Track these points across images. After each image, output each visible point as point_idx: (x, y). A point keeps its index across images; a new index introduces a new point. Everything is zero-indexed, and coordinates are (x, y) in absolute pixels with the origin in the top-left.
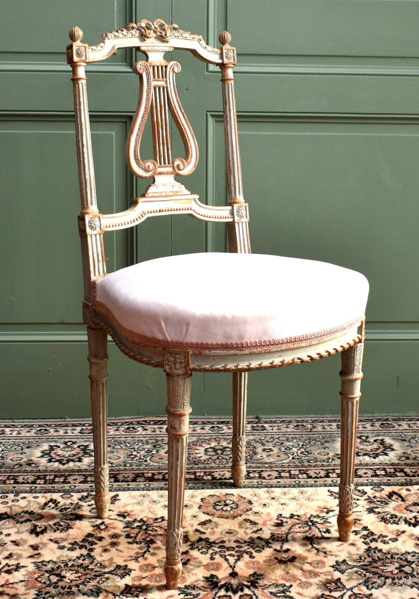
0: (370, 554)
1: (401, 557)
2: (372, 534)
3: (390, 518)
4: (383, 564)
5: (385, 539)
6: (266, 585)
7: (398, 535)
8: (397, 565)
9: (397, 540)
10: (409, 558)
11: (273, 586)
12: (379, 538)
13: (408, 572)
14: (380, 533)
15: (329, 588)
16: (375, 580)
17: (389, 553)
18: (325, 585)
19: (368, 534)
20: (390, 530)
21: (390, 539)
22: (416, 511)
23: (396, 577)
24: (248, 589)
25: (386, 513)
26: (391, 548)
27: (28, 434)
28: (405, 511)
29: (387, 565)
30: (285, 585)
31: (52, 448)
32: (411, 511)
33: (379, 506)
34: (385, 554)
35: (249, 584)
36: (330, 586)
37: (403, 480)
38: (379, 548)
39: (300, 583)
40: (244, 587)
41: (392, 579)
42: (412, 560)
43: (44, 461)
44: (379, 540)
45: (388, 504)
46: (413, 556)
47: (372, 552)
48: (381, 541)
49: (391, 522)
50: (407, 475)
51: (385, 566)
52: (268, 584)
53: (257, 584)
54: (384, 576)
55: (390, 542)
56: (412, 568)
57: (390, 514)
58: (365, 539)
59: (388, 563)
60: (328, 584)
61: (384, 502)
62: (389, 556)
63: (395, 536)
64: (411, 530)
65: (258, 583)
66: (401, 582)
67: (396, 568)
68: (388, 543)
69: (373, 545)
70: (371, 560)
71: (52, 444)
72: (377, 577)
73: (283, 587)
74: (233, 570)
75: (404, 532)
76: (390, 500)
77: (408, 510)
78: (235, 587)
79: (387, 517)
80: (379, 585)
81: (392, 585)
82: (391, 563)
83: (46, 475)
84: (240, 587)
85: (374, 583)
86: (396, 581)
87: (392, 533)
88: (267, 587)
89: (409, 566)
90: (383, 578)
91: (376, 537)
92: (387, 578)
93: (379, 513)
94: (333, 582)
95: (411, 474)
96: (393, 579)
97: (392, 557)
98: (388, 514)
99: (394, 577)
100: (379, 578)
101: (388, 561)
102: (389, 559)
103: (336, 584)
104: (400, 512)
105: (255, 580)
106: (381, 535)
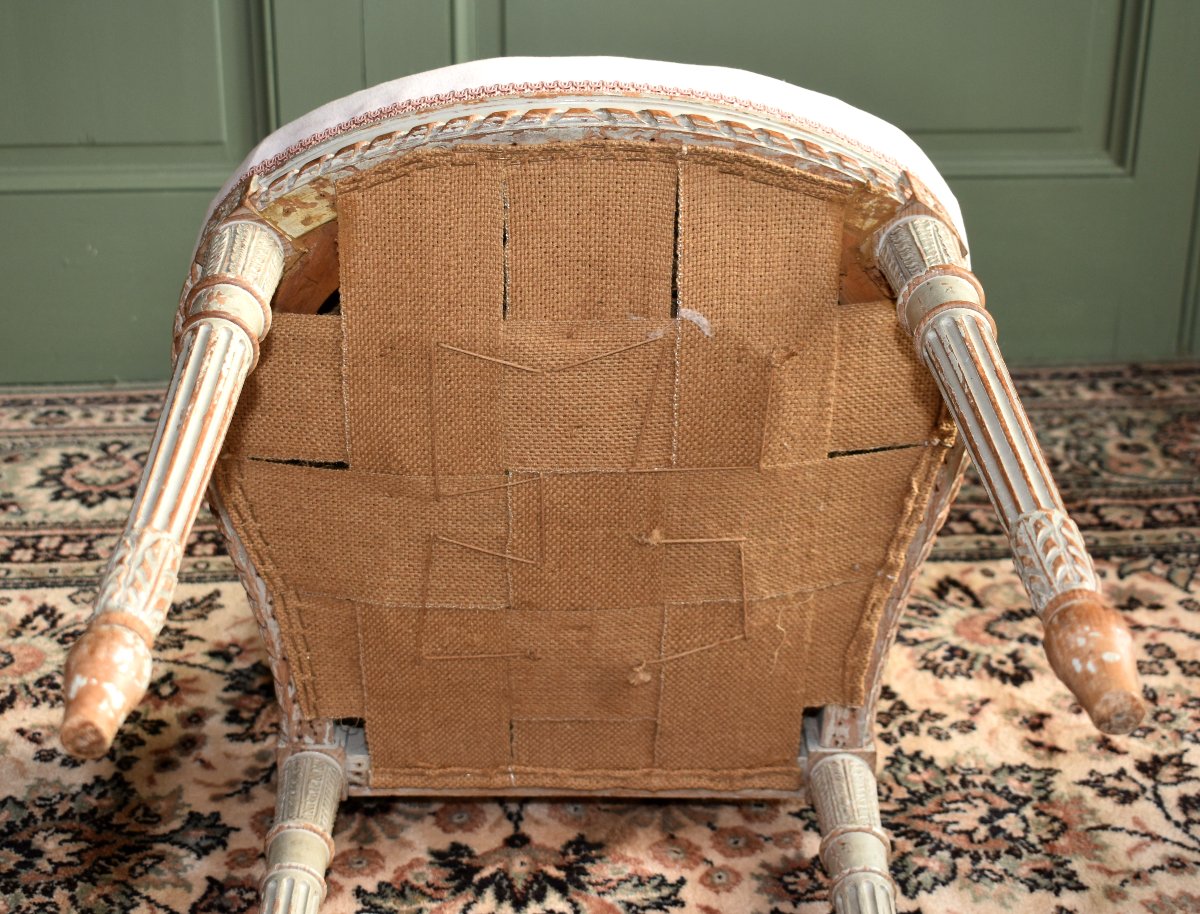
0: (901, 775)
1: (993, 781)
2: (903, 708)
3: (946, 659)
4: (941, 805)
5: (939, 723)
6: (610, 880)
7: (975, 712)
8: (983, 810)
9: (971, 727)
10: (1014, 785)
11: (629, 885)
12: (921, 720)
13: (1015, 835)
14: (924, 707)
15: (791, 887)
16: (921, 862)
17: (953, 771)
18: (780, 880)
19: (892, 708)
20: (952, 694)
21: (954, 726)
22: (1017, 635)
23: (981, 852)
24: (558, 895)
25: (935, 644)
26: (957, 753)
27: (16, 425)
28: (985, 636)
29: (953, 806)
30: (663, 882)
31: (67, 462)
32: (1002, 637)
33: (914, 622)
34: (944, 772)
35: (561, 875)
36: (795, 883)
37: (969, 543)
38: (925, 756)
39: (707, 874)
40: (549, 887)
41: (971, 857)
42: (1022, 794)
43: (42, 496)
44: (924, 728)
45: (936, 615)
46: (1026, 780)
47: (906, 768)
48: (929, 732)
49: (951, 670)
50: (980, 530)
51: (947, 811)
52: (615, 878)
53: (583, 878)
54: (948, 847)
55: (954, 733)
56: (1024, 819)
57: (946, 647)
58: (885, 725)
59: (956, 802)
60: (789, 874)
61: (927, 608)
62: (955, 780)
63: (964, 716)
64: (1011, 696)
65: (586, 874)
66: (998, 867)
67: (982, 820)
68: (948, 737)
69: (909, 743)
70: (907, 796)
71: (72, 450)
72: (927, 853)
73: (658, 888)
74: (517, 827)
75: (985, 702)
76: (943, 604)
77: (993, 634)
78: (519, 885)
79: (935, 658)
80: (935, 879)
81: (975, 877)
82: (965, 799)
83: (39, 538)
84: (535, 887)
85: (921, 870)
86: (984, 863)
87: (956, 703)
88: (614, 889)
89: (1016, 812)
90: (945, 855)
91: (913, 718)
92: (957, 853)
93: (916, 642)
94: (802, 870)
95: (990, 527)
96: (976, 858)
97: (964, 783)
98: (939, 646)
99: (976, 853)
100: (932, 852)
101: (952, 795)
102: (956, 789)
103: (811, 876)
104: (974, 639)
105: (578, 861)
106: (927, 711)
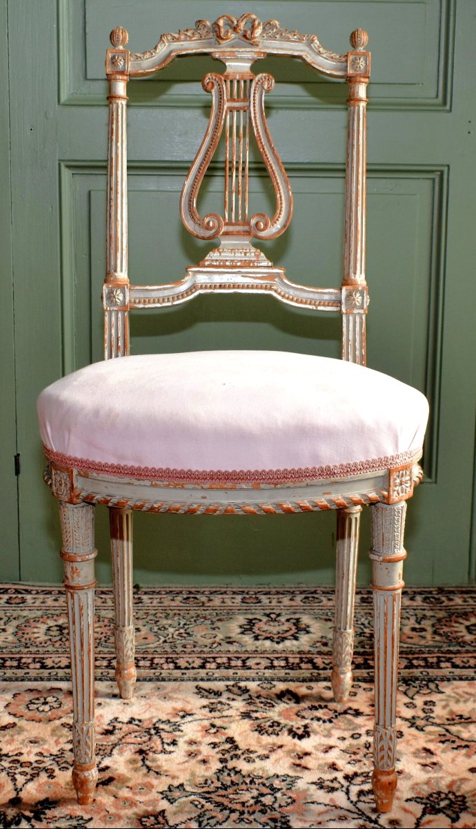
0: (221, 777)
1: (265, 782)
2: (237, 747)
3: (270, 726)
4: (236, 791)
5: (251, 755)
6: (55, 817)
7: (273, 750)
8: (255, 793)
9: (268, 758)
10: (277, 783)
11: (64, 819)
12: (243, 754)
13: (267, 804)
14: (247, 748)
15: (144, 823)
16: (214, 814)
17: (249, 776)
18: (140, 820)
19: (230, 748)
20: (264, 743)
21: (259, 757)
22: (311, 717)
23: (246, 811)
24: (27, 822)
25: (266, 720)
26: (255, 768)
28: (295, 717)
29: (241, 792)
30: (82, 818)
32: (303, 717)
33: (260, 709)
34: (244, 777)
35: (31, 815)
36: (147, 821)
37: (307, 674)
38: (237, 769)
39: (105, 816)
40: (23, 819)
41: (240, 813)
42: (279, 787)
44: (243, 757)
45: (273, 706)
46: (283, 781)
47: (225, 774)
48: (245, 759)
49: (270, 732)
50: (315, 667)
51: (237, 794)
52: (58, 816)
53: (42, 816)
54: (230, 809)
55: (257, 760)
56: (275, 798)
57: (272, 721)
58: (223, 755)
59: (243, 790)
60: (145, 817)
61: (270, 703)
62: (248, 781)
63: (266, 752)
64: (295, 744)
65: (45, 814)
66: (251, 818)
67: (253, 798)
68: (254, 761)
69: (230, 764)
70: (220, 786)
72: (219, 810)
73: (78, 820)
74: (18, 794)
75: (281, 747)
76: (279, 702)
77: (299, 716)
78: (9, 818)
79: (265, 725)
80: (218, 822)
81: (238, 822)
82: (248, 790)
84: (17, 818)
85: (212, 817)
86: (246, 816)
87: (264, 747)
88: (56, 821)
89: (272, 795)
90: (228, 812)
91: (239, 752)
92: (232, 811)
93: (257, 718)
94: (152, 815)
95: (322, 666)
96: (242, 813)
97: (252, 782)
98: (269, 720)
99: (243, 811)
100: (221, 810)
101: (244, 787)
102: (246, 784)
103: (156, 818)
104: (288, 717)
105: (42, 809)
106: (248, 750)
